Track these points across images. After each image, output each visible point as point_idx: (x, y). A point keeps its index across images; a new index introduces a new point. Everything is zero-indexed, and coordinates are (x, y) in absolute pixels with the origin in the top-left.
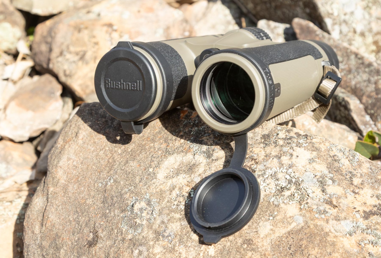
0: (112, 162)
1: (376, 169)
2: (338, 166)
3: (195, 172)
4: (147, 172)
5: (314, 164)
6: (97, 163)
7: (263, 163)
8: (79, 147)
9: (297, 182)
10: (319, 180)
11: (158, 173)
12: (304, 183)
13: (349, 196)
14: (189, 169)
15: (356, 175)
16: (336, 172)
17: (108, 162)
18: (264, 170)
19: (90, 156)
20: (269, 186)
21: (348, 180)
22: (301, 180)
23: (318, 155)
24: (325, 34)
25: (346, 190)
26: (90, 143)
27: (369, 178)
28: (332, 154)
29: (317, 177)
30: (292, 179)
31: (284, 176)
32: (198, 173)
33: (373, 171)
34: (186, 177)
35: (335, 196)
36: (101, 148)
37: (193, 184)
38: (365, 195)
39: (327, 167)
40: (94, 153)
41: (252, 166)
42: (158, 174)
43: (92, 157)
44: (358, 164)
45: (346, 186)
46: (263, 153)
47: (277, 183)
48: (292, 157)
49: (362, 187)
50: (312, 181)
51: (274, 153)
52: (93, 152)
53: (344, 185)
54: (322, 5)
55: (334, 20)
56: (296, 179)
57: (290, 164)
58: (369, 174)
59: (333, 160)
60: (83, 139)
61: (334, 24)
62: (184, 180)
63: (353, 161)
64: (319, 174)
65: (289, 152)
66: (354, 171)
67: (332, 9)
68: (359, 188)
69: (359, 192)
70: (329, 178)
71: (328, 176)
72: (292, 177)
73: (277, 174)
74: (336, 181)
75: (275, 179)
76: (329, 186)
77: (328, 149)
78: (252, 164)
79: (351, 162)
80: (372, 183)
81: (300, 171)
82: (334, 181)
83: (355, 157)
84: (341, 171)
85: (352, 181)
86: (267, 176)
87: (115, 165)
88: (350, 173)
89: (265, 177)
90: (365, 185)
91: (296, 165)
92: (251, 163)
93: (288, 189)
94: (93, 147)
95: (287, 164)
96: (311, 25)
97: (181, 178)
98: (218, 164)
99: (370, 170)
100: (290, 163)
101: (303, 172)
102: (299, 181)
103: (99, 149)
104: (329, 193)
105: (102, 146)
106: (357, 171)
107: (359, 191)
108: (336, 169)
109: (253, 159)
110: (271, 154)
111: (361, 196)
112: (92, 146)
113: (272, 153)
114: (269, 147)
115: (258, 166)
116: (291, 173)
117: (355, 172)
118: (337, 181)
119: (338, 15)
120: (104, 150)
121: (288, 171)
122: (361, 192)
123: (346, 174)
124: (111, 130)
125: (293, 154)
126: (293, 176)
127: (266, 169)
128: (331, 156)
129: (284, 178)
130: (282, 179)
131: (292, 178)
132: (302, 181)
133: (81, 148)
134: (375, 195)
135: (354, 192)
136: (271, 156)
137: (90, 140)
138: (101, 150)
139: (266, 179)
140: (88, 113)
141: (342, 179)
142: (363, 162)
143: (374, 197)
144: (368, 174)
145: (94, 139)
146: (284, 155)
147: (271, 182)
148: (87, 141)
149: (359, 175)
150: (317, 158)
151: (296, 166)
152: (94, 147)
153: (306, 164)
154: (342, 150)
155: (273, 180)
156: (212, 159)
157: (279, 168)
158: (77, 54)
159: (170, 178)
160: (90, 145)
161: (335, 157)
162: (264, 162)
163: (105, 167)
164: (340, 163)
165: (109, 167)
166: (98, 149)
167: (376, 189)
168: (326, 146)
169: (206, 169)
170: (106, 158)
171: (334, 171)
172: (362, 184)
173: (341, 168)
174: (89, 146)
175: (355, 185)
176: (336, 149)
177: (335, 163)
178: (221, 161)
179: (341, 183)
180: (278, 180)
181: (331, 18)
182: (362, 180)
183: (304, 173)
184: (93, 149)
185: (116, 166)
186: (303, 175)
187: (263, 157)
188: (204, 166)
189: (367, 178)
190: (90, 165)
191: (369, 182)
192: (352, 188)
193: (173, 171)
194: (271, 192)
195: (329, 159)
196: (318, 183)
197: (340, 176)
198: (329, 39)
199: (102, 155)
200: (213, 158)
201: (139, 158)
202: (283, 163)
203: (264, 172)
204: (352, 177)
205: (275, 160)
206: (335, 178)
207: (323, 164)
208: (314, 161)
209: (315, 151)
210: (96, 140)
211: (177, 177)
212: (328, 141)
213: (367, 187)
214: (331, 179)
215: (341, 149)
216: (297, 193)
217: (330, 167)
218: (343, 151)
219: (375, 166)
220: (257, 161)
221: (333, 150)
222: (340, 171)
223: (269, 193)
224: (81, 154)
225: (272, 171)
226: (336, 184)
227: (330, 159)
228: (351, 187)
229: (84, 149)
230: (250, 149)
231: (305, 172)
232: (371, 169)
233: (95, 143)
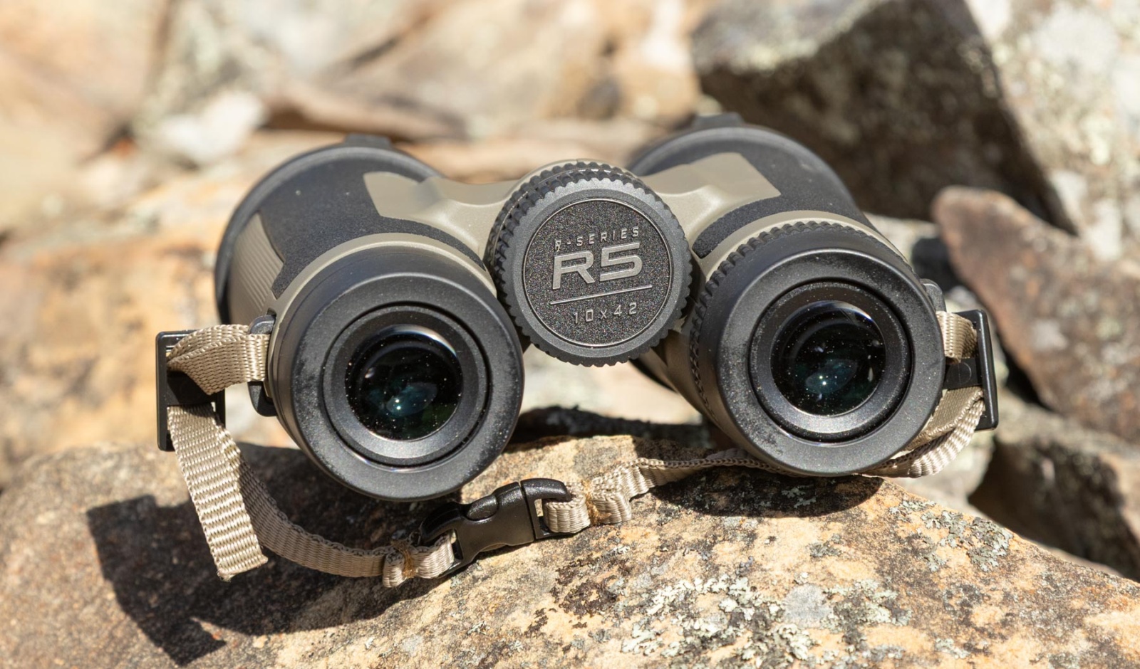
0: (125, 637)
1: (1070, 579)
2: (923, 569)
3: (409, 624)
4: (243, 650)
5: (830, 561)
6: (71, 648)
7: (648, 569)
8: (7, 598)
9: (758, 616)
10: (840, 608)
11: (281, 648)
12: (786, 621)
13: (947, 660)
14: (391, 617)
15: (986, 598)
16: (911, 585)
17: (112, 637)
18: (651, 590)
19: (44, 628)
20: (660, 639)
21: (954, 612)
22: (774, 609)
23: (849, 533)
24: (1059, 239)
25: (938, 640)
26: (48, 582)
27: (1035, 605)
28: (904, 530)
29: (835, 600)
30: (744, 610)
31: (715, 602)
32: (419, 626)
33: (1056, 587)
34: (377, 642)
35: (891, 655)
36: (88, 595)
37: (396, 662)
38: (1009, 656)
39: (878, 571)
40: (63, 616)
41: (610, 584)
42: (280, 651)
43: (55, 628)
44: (1004, 566)
45: (942, 628)
46: (654, 539)
47: (688, 628)
48: (752, 541)
49: (1004, 632)
50: (815, 611)
51: (689, 537)
52: (57, 613)
53: (934, 625)
54: (1039, 118)
55: (1093, 178)
56: (757, 608)
57: (743, 565)
58: (1038, 594)
59: (905, 550)
60: (21, 570)
61: (1094, 197)
62: (369, 653)
63: (984, 554)
64: (841, 591)
65: (743, 527)
66: (982, 585)
67: (1084, 137)
68: (991, 636)
69: (990, 648)
70: (880, 601)
71: (878, 595)
72: (745, 602)
73: (693, 600)
74: (906, 612)
75: (684, 617)
76: (874, 624)
77: (892, 517)
78: (612, 577)
79: (976, 557)
80: (1046, 622)
81: (775, 583)
82: (895, 612)
83: (995, 543)
84: (933, 585)
85: (968, 613)
86: (661, 606)
87: (133, 646)
88: (964, 590)
89: (651, 611)
90: (1015, 626)
91: (764, 567)
92: (607, 574)
93: (726, 643)
94: (57, 596)
95: (731, 567)
96: (1006, 206)
97: (362, 648)
98: (491, 590)
99: (1045, 584)
100: (744, 560)
101: (786, 585)
102: (767, 616)
103: (82, 602)
104: (871, 647)
105: (90, 589)
106: (992, 586)
107: (991, 645)
108: (915, 577)
109: (613, 562)
110: (679, 539)
111: (996, 661)
112: (56, 591)
113: (685, 535)
114: (676, 522)
115: (630, 581)
116: (741, 593)
117: (984, 589)
118: (910, 612)
119: (1112, 162)
120: (98, 601)
121: (731, 588)
122: (998, 647)
123: (949, 593)
124: (128, 532)
125: (756, 532)
126: (750, 602)
127: (657, 587)
128: (900, 538)
129: (715, 609)
130: (709, 614)
131: (743, 605)
132: (779, 615)
133: (13, 602)
134: (1049, 655)
135: (969, 647)
136: (680, 544)
137: (47, 574)
138: (86, 604)
139: (653, 617)
140: (45, 484)
141: (929, 607)
142: (1023, 559)
143: (1045, 660)
144: (1037, 596)
145: (63, 568)
146: (724, 540)
147: (670, 627)
148: (38, 577)
149: (998, 596)
150: (845, 542)
151: (762, 570)
152: (63, 596)
153: (801, 561)
154: (948, 519)
155: (675, 620)
156: (474, 577)
157: (701, 581)
158: (58, 372)
159: (322, 656)
160: (49, 591)
161: (916, 542)
162: (652, 566)
163: (99, 655)
164: (931, 559)
165: (111, 654)
166: (77, 601)
167: (1058, 640)
168: (884, 507)
169: (448, 607)
170: (104, 625)
171: (902, 585)
172: (1004, 623)
173: (931, 575)
174: (44, 592)
175: (978, 626)
176: (924, 518)
177: (913, 560)
178: (503, 578)
179: (926, 618)
180: (692, 617)
181: (1078, 172)
182: (1006, 610)
183: (788, 591)
184: (57, 602)
185: (137, 647)
186: (785, 595)
187: (650, 552)
188: (441, 601)
189: (1028, 607)
190: (43, 656)
191: (1034, 619)
192: (964, 637)
193: (333, 634)
194: (663, 653)
195: (890, 546)
196: (836, 618)
197: (926, 599)
198: (1072, 254)
199: (90, 620)
200: (476, 573)
201: (221, 611)
202: (717, 562)
203: (647, 595)
204: (972, 603)
205: (694, 558)
206: (903, 605)
207: (866, 561)
208: (831, 551)
209: (840, 521)
210: (72, 572)
211: (345, 649)
212: (895, 492)
213: (1024, 633)
214: (888, 605)
215: (943, 517)
216: (754, 649)
217: (890, 572)
218: (950, 522)
219: (1066, 571)
220: (628, 564)
221: (909, 520)
222: (927, 584)
223: (659, 659)
224: (14, 622)
225: (675, 592)
226: (905, 623)
227: (894, 549)
228: (962, 633)
229: (26, 605)
230: (609, 534)
231: (792, 585)
232: (1048, 579)
233: (65, 579)
